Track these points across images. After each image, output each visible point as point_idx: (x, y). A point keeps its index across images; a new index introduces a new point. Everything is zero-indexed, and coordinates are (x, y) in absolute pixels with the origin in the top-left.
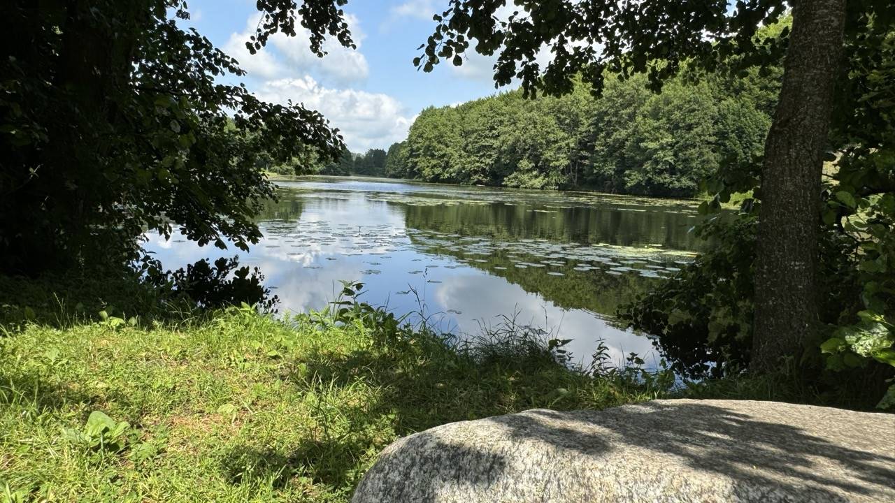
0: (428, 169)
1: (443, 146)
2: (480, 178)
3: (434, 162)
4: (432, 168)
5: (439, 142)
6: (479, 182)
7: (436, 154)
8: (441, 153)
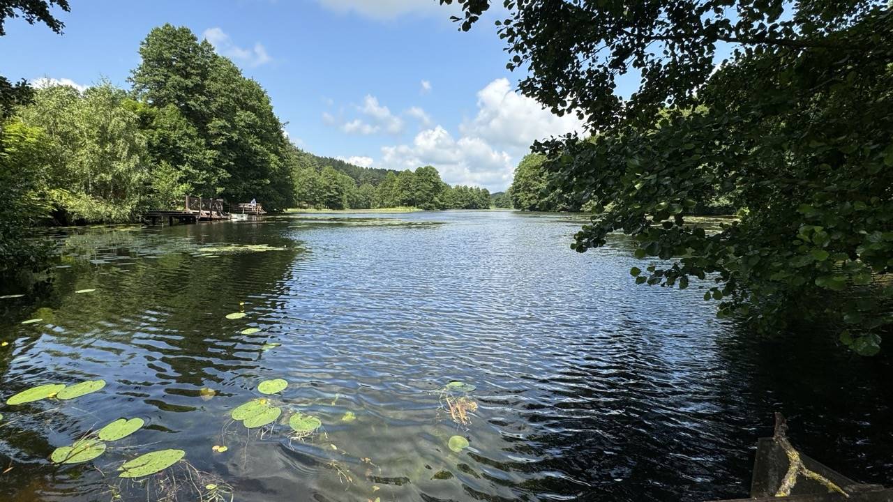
0: (526, 201)
1: (537, 183)
2: (564, 206)
3: (530, 195)
4: (529, 200)
5: (534, 180)
6: (564, 209)
7: (532, 189)
8: (536, 188)
